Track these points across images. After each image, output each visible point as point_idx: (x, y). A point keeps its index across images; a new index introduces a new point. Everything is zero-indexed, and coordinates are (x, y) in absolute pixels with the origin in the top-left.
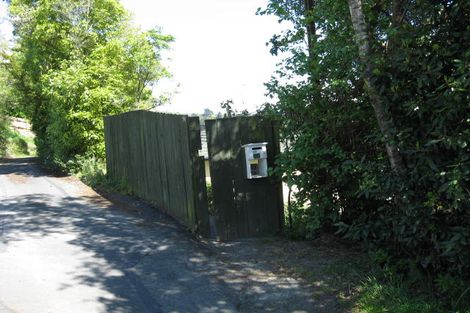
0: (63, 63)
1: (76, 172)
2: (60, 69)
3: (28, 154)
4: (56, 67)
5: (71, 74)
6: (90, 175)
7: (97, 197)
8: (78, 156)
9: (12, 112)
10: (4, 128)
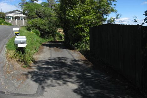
0: (74, 7)
1: (78, 48)
2: (73, 9)
3: (62, 40)
4: (72, 8)
5: (77, 11)
6: (83, 50)
7: (86, 61)
8: (78, 42)
9: (58, 26)
10: (55, 31)
